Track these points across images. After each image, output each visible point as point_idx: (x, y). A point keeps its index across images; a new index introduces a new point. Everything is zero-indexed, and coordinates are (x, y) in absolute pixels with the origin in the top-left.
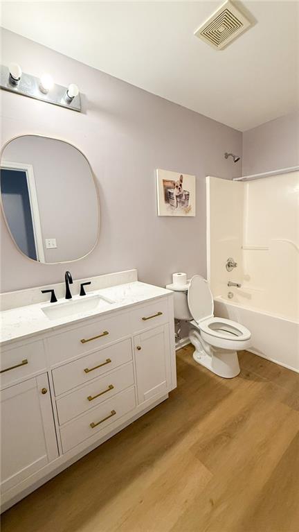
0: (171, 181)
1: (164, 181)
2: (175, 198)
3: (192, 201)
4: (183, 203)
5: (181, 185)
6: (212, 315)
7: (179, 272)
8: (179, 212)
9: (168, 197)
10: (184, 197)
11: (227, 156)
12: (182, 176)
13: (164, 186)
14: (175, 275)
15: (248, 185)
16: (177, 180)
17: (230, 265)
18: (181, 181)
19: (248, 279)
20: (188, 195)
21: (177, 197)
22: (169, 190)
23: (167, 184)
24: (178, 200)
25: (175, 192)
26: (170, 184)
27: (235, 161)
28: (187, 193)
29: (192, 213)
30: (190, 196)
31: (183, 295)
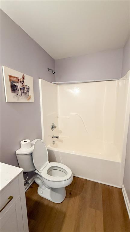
0: (16, 78)
1: (10, 76)
2: (19, 90)
3: (31, 93)
4: (26, 93)
5: (23, 81)
6: (48, 162)
7: (25, 139)
8: (23, 99)
9: (14, 88)
10: (26, 90)
11: (49, 70)
12: (23, 75)
13: (10, 80)
14: (22, 143)
15: (59, 87)
16: (20, 77)
17: (53, 127)
18: (24, 78)
19: (61, 132)
20: (29, 88)
21: (21, 89)
22: (14, 83)
23: (12, 79)
24: (22, 91)
25: (19, 85)
26: (15, 79)
27: (54, 73)
28: (28, 87)
29: (32, 100)
30: (30, 89)
31: (29, 157)
